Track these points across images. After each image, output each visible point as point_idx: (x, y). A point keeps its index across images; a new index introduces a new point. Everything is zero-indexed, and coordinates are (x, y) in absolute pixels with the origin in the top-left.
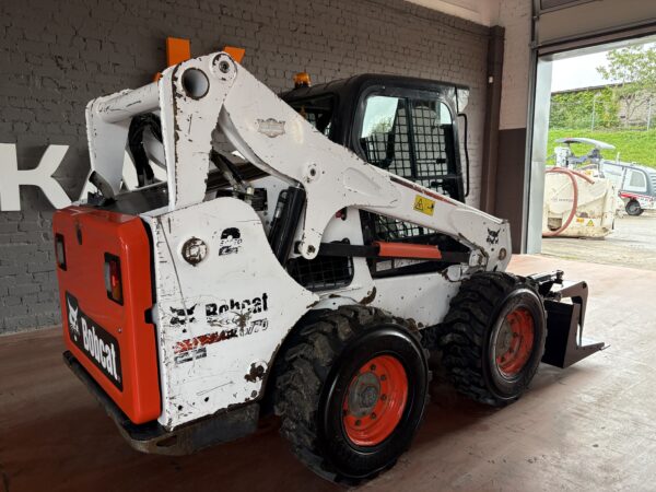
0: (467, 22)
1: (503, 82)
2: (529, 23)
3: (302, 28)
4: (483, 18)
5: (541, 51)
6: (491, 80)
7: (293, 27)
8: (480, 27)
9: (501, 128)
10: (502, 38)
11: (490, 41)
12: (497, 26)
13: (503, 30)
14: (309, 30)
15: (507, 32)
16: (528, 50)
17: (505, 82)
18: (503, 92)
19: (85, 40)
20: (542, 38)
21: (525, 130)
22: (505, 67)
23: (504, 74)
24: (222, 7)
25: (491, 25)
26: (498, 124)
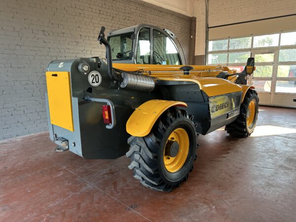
0: (183, 15)
1: (196, 37)
2: (205, 17)
3: (127, 18)
4: (189, 15)
6: (192, 37)
7: (124, 18)
8: (188, 17)
9: (195, 55)
10: (195, 21)
11: (191, 22)
12: (193, 17)
13: (196, 18)
14: (130, 19)
15: (197, 19)
18: (196, 42)
19: (52, 24)
22: (197, 32)
23: (196, 34)
24: (100, 10)
25: (191, 16)
26: (194, 53)
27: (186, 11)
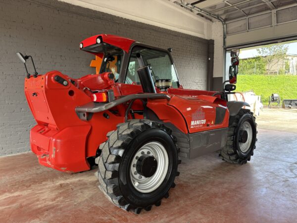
0: (200, 38)
2: (223, 39)
4: (206, 38)
5: (227, 49)
6: (209, 59)
8: (205, 40)
9: (214, 77)
10: (213, 44)
11: (209, 45)
12: (211, 40)
13: (213, 41)
15: (215, 43)
16: (223, 48)
17: (215, 60)
18: (214, 64)
20: (228, 44)
21: (222, 78)
22: (215, 55)
23: (215, 57)
25: (209, 39)
26: (212, 75)
27: (203, 34)
